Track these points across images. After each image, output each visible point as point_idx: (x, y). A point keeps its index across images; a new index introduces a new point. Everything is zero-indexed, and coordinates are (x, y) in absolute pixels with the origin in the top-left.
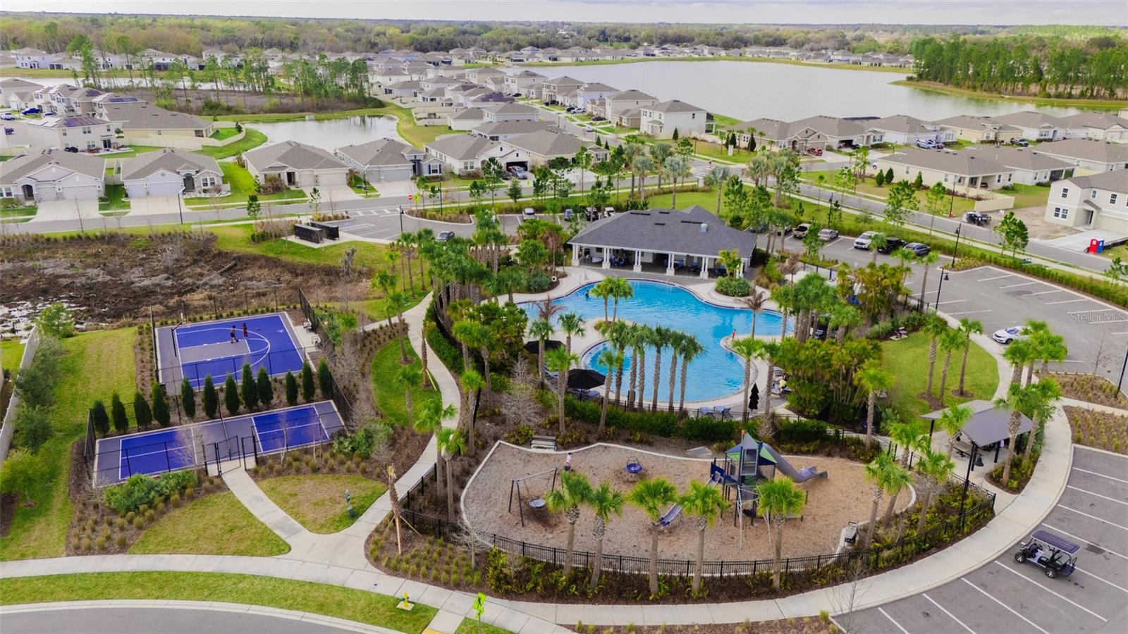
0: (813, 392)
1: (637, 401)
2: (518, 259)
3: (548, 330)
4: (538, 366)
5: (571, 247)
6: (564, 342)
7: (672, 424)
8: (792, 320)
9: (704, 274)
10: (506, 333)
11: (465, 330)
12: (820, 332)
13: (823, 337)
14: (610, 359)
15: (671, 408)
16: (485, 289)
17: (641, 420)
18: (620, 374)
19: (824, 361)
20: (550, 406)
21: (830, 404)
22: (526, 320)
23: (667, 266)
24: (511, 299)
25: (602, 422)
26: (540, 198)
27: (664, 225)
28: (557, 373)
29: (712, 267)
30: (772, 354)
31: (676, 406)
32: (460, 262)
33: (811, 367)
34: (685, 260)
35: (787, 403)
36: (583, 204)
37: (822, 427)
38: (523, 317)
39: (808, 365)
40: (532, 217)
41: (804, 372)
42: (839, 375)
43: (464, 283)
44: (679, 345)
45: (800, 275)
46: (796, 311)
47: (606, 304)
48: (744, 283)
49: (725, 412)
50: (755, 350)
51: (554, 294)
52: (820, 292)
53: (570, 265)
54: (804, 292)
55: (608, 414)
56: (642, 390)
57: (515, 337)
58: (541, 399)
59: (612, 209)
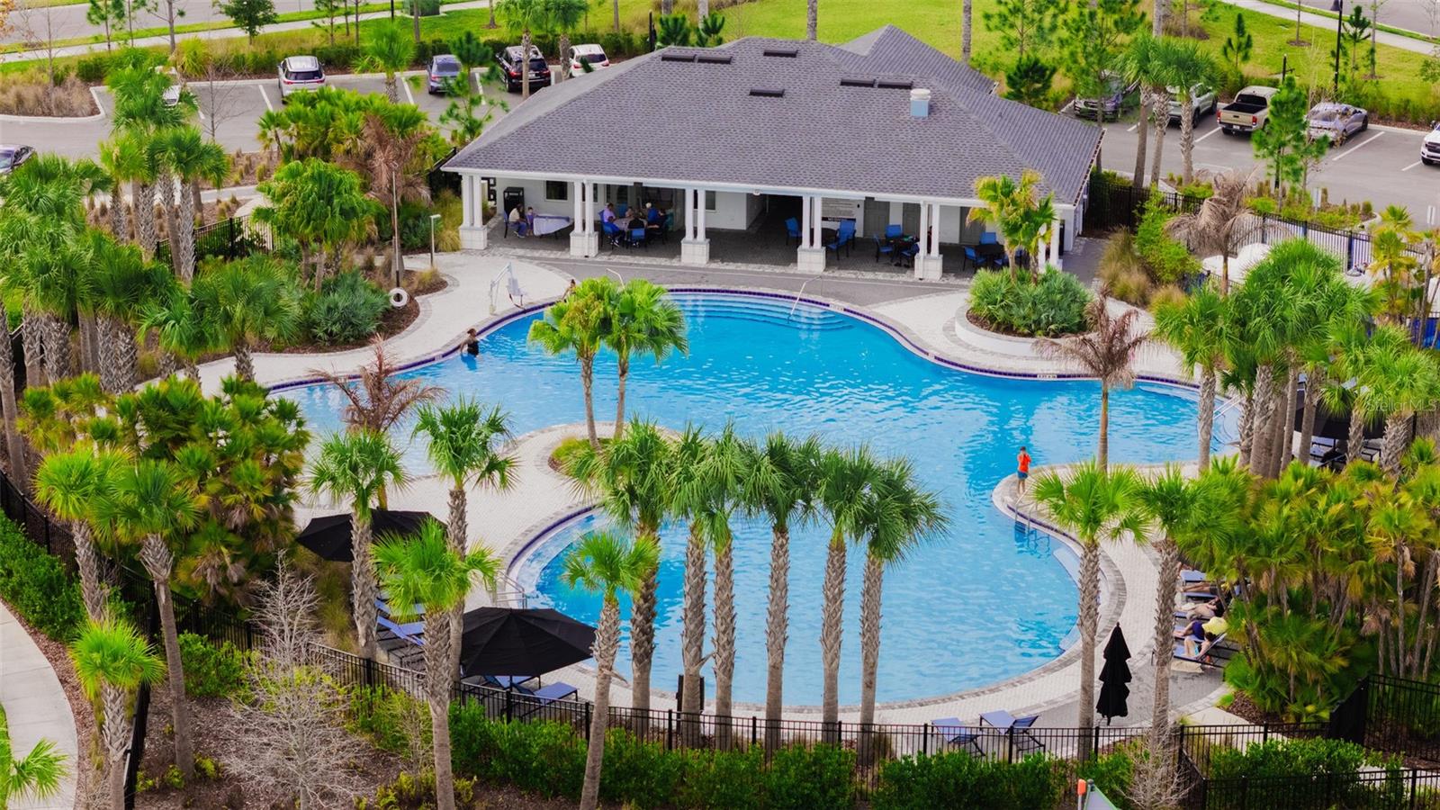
0: (1309, 647)
1: (711, 708)
2: (266, 231)
3: (380, 470)
4: (350, 607)
5: (454, 182)
6: (442, 513)
7: (837, 783)
8: (1231, 409)
9: (928, 265)
10: (230, 489)
11: (81, 482)
12: (1322, 445)
13: (1334, 460)
14: (608, 562)
15: (832, 727)
16: (152, 340)
17: (728, 774)
18: (648, 614)
19: (1342, 536)
20: (399, 743)
21: (1366, 683)
22: (301, 440)
23: (799, 241)
24: (244, 367)
25: (589, 789)
26: (340, 20)
27: (780, 95)
28: (420, 627)
29: (954, 238)
30: (1168, 519)
31: (850, 720)
32: (55, 243)
33: (1301, 559)
34: (859, 215)
35: (1226, 690)
36: (493, 36)
37: (1344, 763)
38: (291, 429)
39: (1291, 554)
40: (312, 87)
41: (1279, 577)
42: (1393, 582)
43: (74, 321)
44: (850, 500)
45: (1252, 255)
46: (1242, 376)
47: (588, 376)
48: (1066, 289)
49: (1017, 733)
50: (1113, 508)
51: (402, 348)
52: (1319, 305)
53: (455, 249)
54: (1268, 307)
55: (608, 763)
56: (727, 669)
57: (265, 502)
58: (367, 719)
59: (596, 49)
